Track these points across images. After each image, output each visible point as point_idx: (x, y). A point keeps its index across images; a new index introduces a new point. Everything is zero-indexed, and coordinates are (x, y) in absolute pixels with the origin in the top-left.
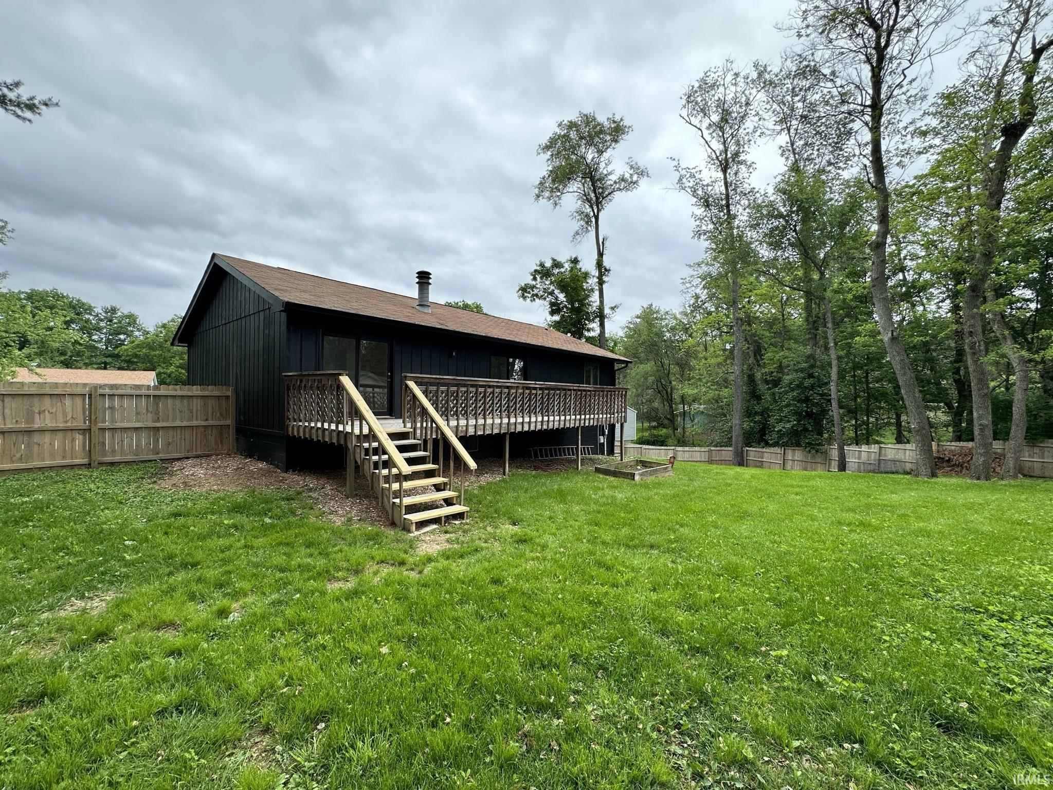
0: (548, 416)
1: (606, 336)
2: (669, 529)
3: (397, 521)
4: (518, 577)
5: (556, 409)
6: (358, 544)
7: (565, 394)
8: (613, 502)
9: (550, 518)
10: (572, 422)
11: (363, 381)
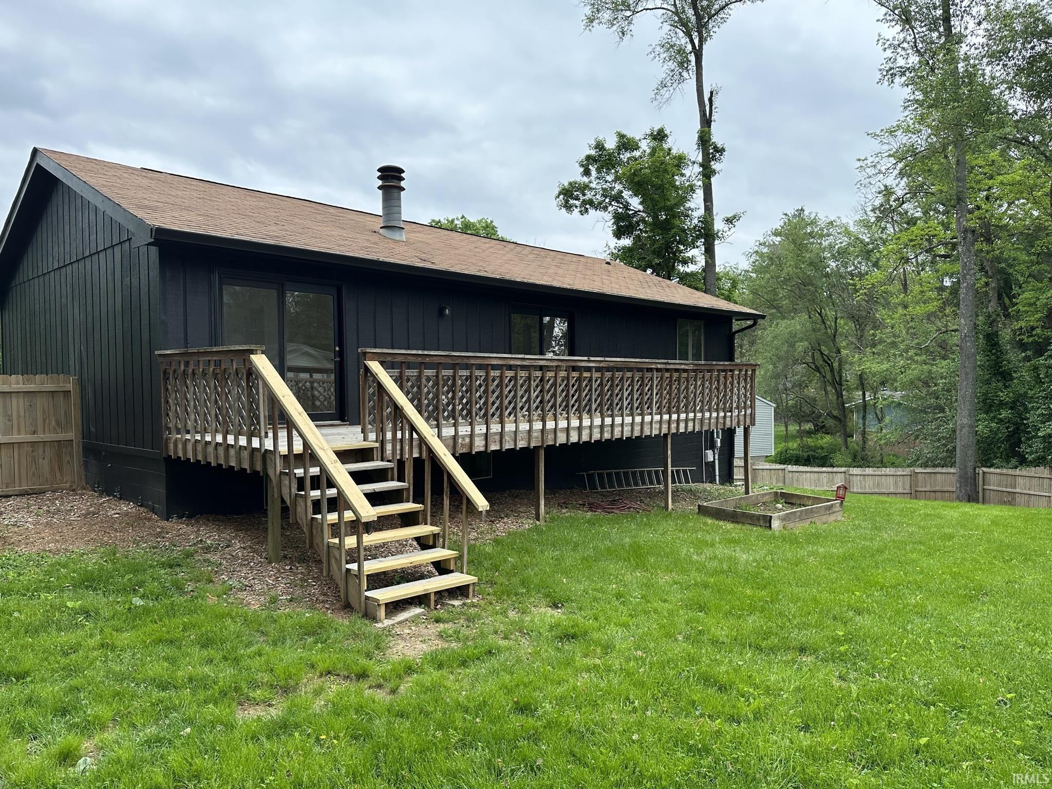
0: (612, 416)
1: (717, 270)
2: (835, 618)
3: (353, 602)
4: (561, 701)
5: (625, 403)
6: (288, 641)
7: (642, 378)
8: (732, 568)
9: (619, 596)
10: (656, 426)
11: (293, 360)
